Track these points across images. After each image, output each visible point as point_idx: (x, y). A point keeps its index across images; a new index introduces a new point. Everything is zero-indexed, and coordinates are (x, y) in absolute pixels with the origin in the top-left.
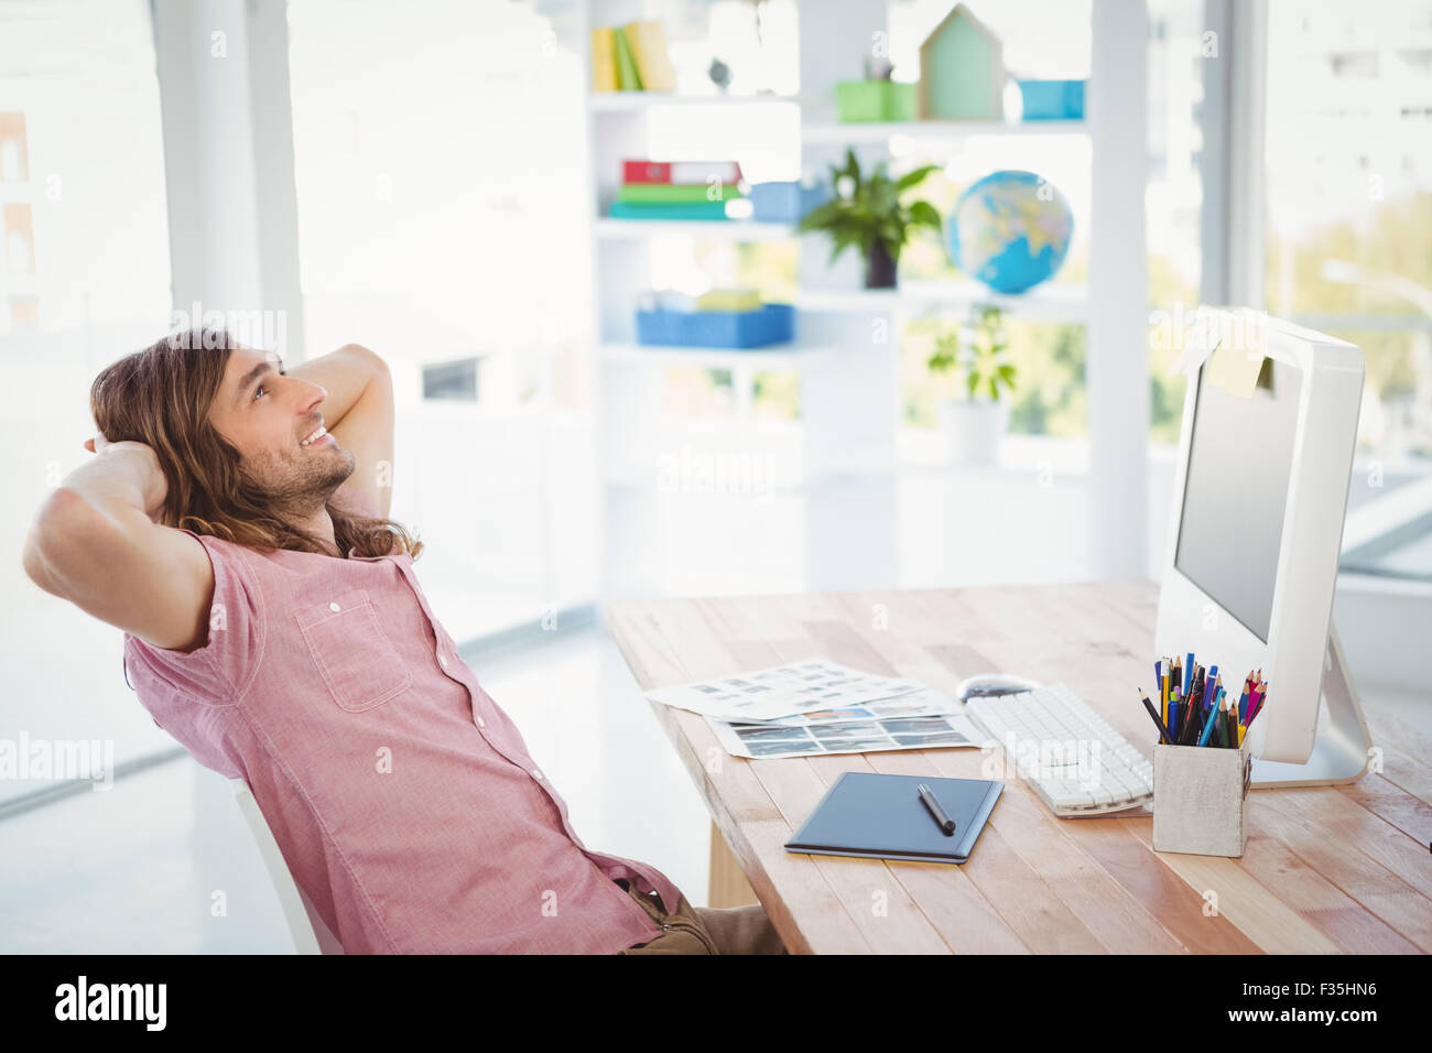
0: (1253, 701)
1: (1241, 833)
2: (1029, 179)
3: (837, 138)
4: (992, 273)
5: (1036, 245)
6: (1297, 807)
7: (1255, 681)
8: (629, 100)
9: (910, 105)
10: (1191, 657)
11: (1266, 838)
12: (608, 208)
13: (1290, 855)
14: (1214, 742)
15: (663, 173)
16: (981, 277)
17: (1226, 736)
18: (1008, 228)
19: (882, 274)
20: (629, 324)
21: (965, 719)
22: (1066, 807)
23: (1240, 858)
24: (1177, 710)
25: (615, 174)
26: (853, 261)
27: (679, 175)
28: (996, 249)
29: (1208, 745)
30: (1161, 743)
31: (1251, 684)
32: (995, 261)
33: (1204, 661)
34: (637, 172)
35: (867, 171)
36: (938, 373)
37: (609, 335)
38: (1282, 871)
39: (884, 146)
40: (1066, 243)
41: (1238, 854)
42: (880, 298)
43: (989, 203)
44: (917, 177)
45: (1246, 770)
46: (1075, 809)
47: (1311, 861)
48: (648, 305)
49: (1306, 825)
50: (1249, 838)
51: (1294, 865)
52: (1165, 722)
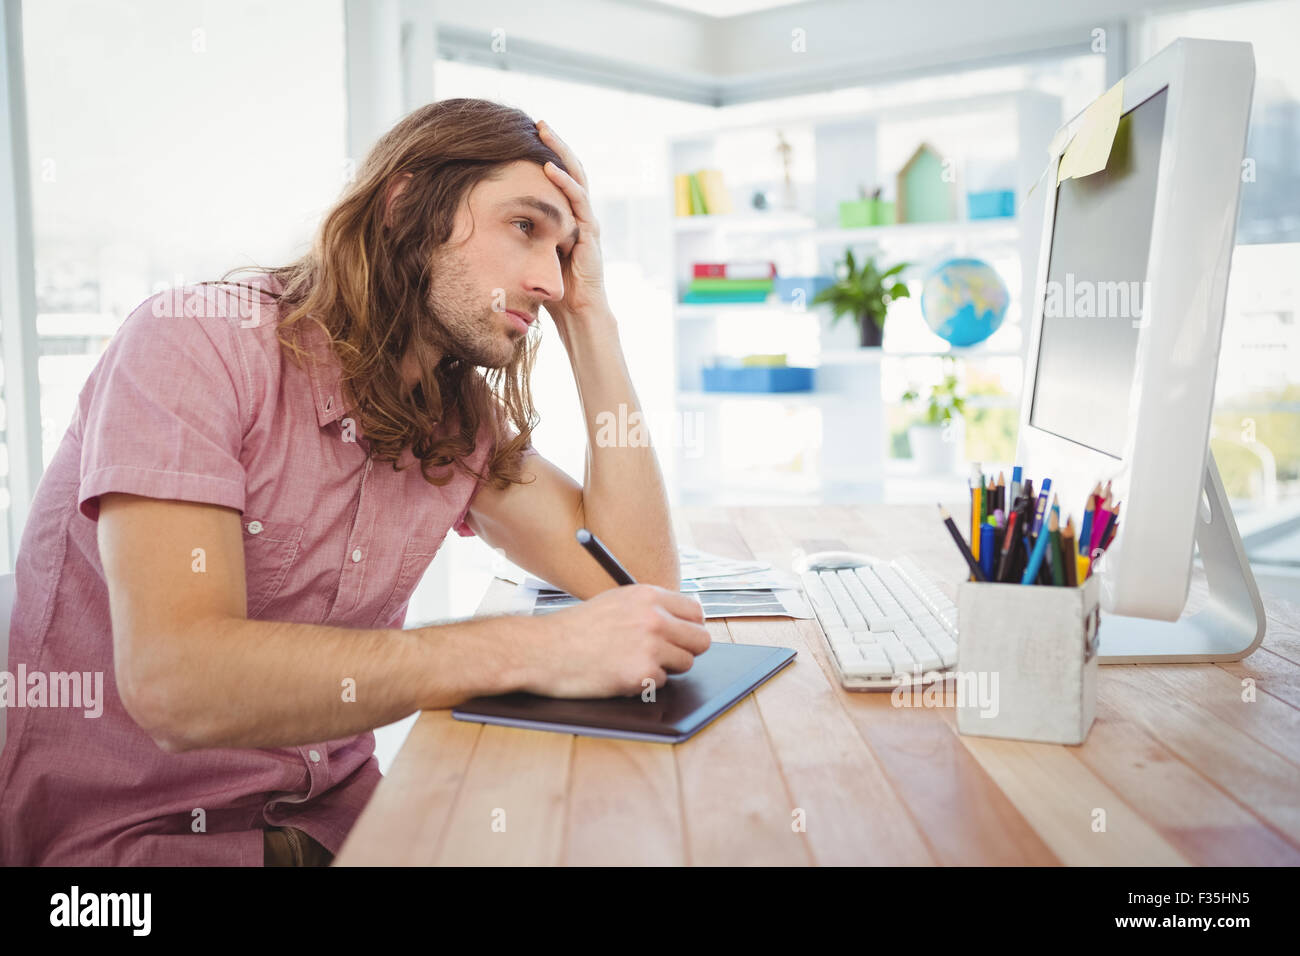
0: (1101, 524)
1: (1082, 709)
2: (975, 263)
3: (842, 238)
4: (949, 331)
5: (980, 309)
6: (1167, 685)
7: (1103, 495)
8: (700, 222)
9: (890, 214)
10: (1018, 472)
11: (1122, 720)
12: (685, 297)
13: (1153, 744)
14: (1044, 578)
15: (719, 271)
16: (941, 334)
17: (1060, 571)
18: (959, 298)
19: (872, 336)
20: (696, 378)
21: (797, 594)
22: (857, 677)
23: (1079, 745)
24: (992, 538)
25: (687, 274)
26: (849, 327)
27: (733, 272)
28: (951, 313)
29: (1035, 582)
30: (969, 580)
31: (1098, 500)
32: (949, 322)
33: (1035, 475)
34: (701, 271)
35: (861, 263)
36: (907, 403)
37: (684, 386)
38: (1139, 766)
39: (874, 244)
40: (1003, 309)
41: (1076, 739)
42: (870, 354)
43: (946, 279)
44: (897, 270)
45: (1090, 622)
46: (869, 679)
47: (1184, 753)
48: (709, 364)
49: (1178, 707)
50: (1096, 721)
51: (1157, 757)
52: (976, 552)
